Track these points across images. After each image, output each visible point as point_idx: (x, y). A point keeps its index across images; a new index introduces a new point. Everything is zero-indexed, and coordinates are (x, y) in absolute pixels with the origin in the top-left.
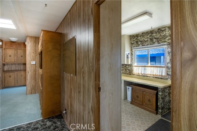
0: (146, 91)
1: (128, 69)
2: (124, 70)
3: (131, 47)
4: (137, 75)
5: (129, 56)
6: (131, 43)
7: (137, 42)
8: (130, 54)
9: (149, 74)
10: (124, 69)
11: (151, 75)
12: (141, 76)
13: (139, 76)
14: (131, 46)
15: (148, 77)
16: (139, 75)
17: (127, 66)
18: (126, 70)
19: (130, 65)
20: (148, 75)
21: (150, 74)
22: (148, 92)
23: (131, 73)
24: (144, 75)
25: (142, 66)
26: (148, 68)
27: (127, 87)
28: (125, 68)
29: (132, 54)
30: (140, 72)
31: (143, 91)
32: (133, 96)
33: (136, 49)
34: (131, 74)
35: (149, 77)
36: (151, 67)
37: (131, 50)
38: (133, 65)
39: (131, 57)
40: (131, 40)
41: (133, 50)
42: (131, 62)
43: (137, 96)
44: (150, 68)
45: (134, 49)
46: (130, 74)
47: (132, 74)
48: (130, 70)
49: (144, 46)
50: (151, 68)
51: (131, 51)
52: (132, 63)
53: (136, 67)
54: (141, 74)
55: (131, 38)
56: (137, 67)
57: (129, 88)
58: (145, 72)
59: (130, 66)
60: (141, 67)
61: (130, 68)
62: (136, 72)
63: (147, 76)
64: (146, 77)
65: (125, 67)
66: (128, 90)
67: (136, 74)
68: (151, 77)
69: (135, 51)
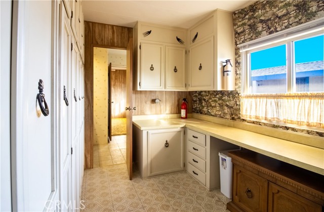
0: (279, 183)
1: (227, 106)
2: (218, 108)
3: (237, 45)
4: (253, 122)
5: (230, 68)
6: (236, 33)
7: (253, 27)
8: (232, 62)
9: (292, 122)
10: (217, 105)
11: (299, 123)
12: (265, 124)
13: (257, 126)
14: (236, 42)
15: (290, 131)
16: (259, 123)
17: (226, 98)
18: (221, 106)
19: (234, 95)
20: (288, 125)
21: (295, 119)
22: (289, 188)
23: (236, 115)
24: (275, 123)
25: (267, 97)
26: (291, 100)
27: (221, 156)
28: (221, 102)
29: (237, 63)
30: (261, 115)
31: (271, 179)
32: (235, 187)
33: (250, 45)
34: (236, 117)
35: (293, 129)
36: (300, 97)
37: (237, 51)
38: (242, 94)
39: (236, 71)
40: (234, 25)
41: (242, 51)
42: (236, 84)
43: (249, 191)
44: (297, 100)
45: (244, 47)
46: (233, 119)
47: (239, 118)
48: (232, 107)
49: (275, 34)
50: (302, 100)
51: (236, 54)
52: (239, 87)
53: (250, 100)
54: (266, 119)
55: (234, 20)
56: (253, 100)
57: (224, 160)
58: (278, 112)
59: (234, 97)
60: (265, 100)
61: (232, 103)
62: (248, 114)
63: (287, 128)
64: (281, 130)
65: (220, 99)
66: (223, 164)
67: (248, 119)
68: (303, 131)
69: (247, 52)
